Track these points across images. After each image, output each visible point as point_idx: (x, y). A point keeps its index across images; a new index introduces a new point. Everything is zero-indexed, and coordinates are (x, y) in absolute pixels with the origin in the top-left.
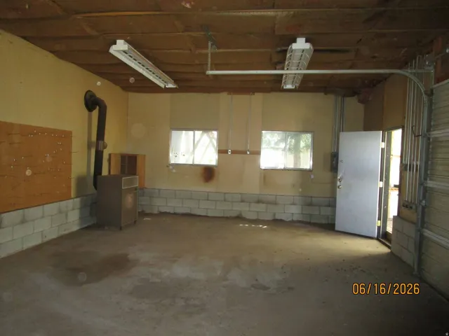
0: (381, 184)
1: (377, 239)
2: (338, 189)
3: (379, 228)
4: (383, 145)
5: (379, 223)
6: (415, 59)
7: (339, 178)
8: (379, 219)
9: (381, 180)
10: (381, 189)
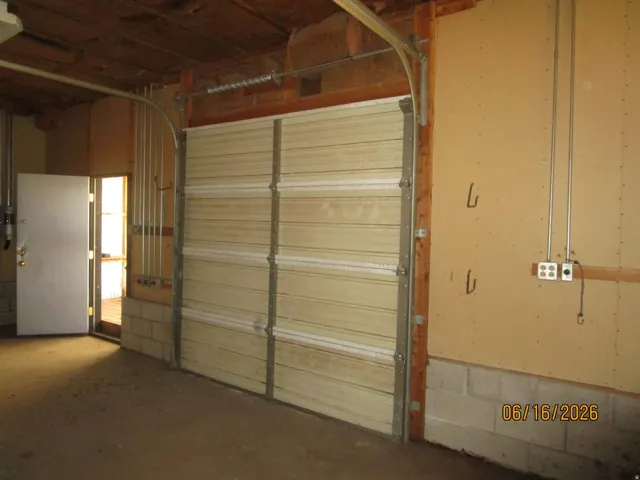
0: (91, 255)
1: (90, 334)
2: (18, 268)
3: (91, 317)
4: (91, 198)
5: (91, 311)
6: (149, 86)
7: (19, 249)
8: (91, 305)
9: (91, 248)
10: (91, 261)
